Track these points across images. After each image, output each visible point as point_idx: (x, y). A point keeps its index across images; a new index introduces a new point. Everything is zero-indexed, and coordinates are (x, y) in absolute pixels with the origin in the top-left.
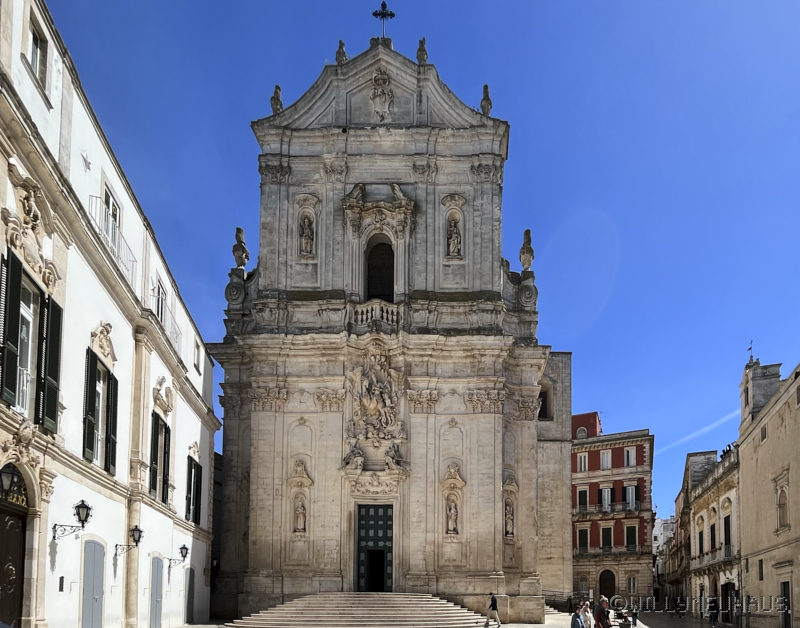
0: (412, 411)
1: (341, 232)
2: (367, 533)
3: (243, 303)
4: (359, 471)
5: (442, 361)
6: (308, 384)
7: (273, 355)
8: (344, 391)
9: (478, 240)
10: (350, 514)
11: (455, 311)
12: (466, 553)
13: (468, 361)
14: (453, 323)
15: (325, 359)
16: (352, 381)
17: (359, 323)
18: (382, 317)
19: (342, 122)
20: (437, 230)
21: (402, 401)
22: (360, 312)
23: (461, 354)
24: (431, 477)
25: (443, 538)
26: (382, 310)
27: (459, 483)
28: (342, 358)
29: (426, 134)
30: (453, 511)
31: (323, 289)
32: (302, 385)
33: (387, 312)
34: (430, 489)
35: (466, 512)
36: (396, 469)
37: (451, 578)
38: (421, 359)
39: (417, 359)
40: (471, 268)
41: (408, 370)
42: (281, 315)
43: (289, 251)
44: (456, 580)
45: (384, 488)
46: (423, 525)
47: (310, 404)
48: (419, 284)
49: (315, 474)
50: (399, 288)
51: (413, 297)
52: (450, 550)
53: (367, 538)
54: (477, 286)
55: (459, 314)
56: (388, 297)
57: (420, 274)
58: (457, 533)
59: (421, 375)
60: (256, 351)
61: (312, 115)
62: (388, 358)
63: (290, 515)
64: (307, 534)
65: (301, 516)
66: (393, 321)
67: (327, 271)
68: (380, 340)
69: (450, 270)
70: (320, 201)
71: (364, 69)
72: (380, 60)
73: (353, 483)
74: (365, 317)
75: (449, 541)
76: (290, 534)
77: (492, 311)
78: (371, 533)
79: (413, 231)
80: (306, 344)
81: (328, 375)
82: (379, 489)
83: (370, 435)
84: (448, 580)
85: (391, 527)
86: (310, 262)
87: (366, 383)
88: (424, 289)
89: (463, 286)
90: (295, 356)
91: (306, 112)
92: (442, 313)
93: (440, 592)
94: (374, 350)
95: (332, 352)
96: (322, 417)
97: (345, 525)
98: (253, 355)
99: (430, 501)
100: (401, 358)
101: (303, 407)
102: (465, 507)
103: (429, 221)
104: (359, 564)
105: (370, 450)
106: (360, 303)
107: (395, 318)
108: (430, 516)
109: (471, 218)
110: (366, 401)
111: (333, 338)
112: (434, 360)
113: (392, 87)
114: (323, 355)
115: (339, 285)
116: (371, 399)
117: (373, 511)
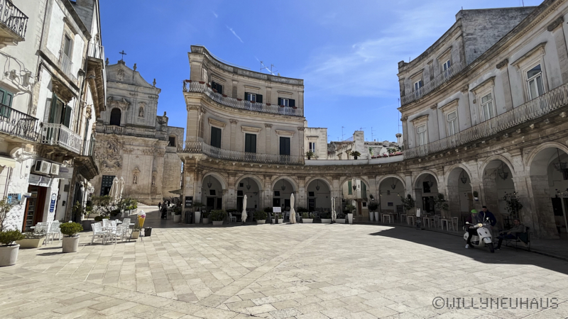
0: (124, 153)
4: (105, 167)
9: (149, 114)
10: (100, 178)
11: (141, 130)
12: (139, 188)
13: (143, 143)
14: (139, 134)
17: (108, 130)
18: (116, 130)
20: (136, 109)
21: (121, 151)
22: (108, 127)
23: (141, 142)
24: (129, 169)
26: (116, 128)
27: (138, 171)
28: (101, 138)
29: (134, 87)
30: (135, 178)
33: (118, 128)
34: (128, 172)
35: (139, 179)
36: (118, 168)
37: (134, 195)
38: (128, 141)
40: (146, 120)
41: (124, 143)
45: (113, 172)
48: (129, 122)
50: (122, 122)
51: (127, 125)
52: (134, 187)
53: (105, 184)
54: (148, 125)
56: (118, 124)
57: (129, 119)
58: (137, 184)
59: (128, 145)
62: (117, 140)
68: (115, 136)
72: (121, 66)
74: (110, 129)
77: (152, 131)
78: (107, 182)
79: (128, 108)
82: (111, 172)
87: (109, 145)
88: (131, 123)
89: (143, 124)
92: (136, 130)
94: (113, 138)
97: (98, 180)
99: (128, 175)
100: (122, 141)
103: (134, 107)
104: (102, 190)
105: (108, 162)
106: (108, 125)
107: (120, 130)
109: (148, 108)
110: (108, 149)
116: (110, 149)
117: (108, 177)
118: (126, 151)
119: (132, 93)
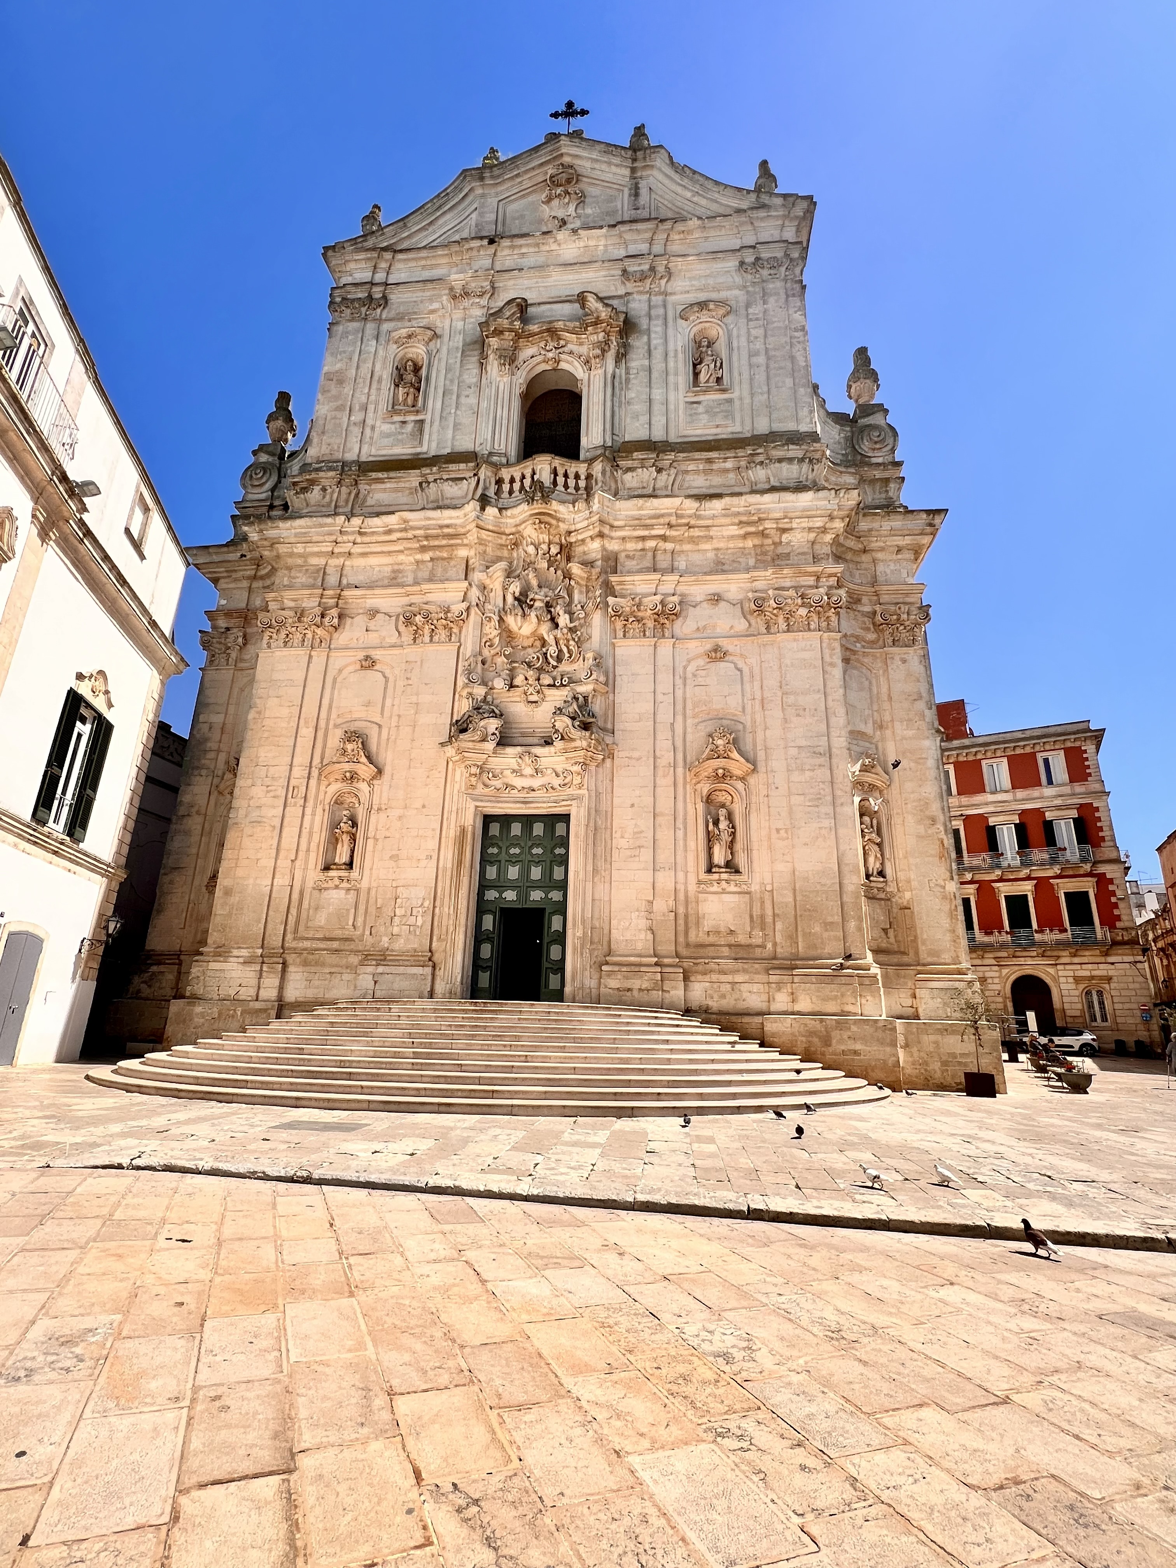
0: (620, 634)
1: (476, 371)
2: (502, 873)
3: (273, 490)
4: (490, 746)
5: (687, 547)
7: (318, 554)
8: (464, 605)
9: (761, 360)
10: (463, 831)
11: (715, 466)
12: (762, 917)
13: (749, 543)
14: (711, 487)
15: (427, 557)
16: (483, 588)
17: (505, 495)
18: (555, 483)
19: (489, 230)
20: (671, 354)
21: (597, 618)
22: (507, 479)
23: (734, 530)
24: (666, 757)
25: (699, 882)
26: (555, 472)
27: (738, 766)
28: (463, 553)
29: (646, 231)
30: (723, 825)
31: (432, 453)
32: (371, 603)
33: (566, 475)
34: (665, 782)
35: (756, 828)
36: (581, 739)
37: (723, 972)
38: (640, 546)
39: (631, 546)
40: (747, 401)
41: (612, 563)
42: (344, 496)
43: (371, 407)
44: (739, 978)
45: (550, 778)
46: (646, 855)
47: (386, 631)
48: (635, 431)
49: (388, 759)
50: (592, 439)
52: (721, 906)
53: (500, 885)
54: (762, 427)
55: (727, 471)
56: (568, 451)
57: (636, 417)
58: (737, 871)
59: (640, 571)
60: (282, 549)
61: (434, 232)
62: (566, 551)
63: (320, 837)
64: (355, 874)
65: (346, 838)
66: (577, 488)
67: (443, 427)
68: (549, 515)
69: (701, 409)
70: (436, 336)
71: (533, 168)
72: (562, 155)
73: (474, 770)
74: (517, 486)
75: (715, 888)
76: (314, 875)
77: (801, 460)
78: (513, 872)
79: (621, 356)
80: (389, 532)
81: (430, 580)
82: (536, 783)
83: (519, 680)
84: (714, 977)
85: (564, 861)
86: (411, 418)
87: (515, 589)
88: (647, 438)
89: (730, 430)
90: (364, 555)
91: (423, 229)
92: (687, 472)
93: (694, 1005)
94: (534, 535)
95: (444, 542)
96: (412, 652)
97: (448, 856)
98: (278, 557)
99: (665, 804)
100: (596, 545)
101: (372, 638)
102: (753, 817)
103: (654, 342)
104: (479, 937)
105: (519, 708)
106: (508, 465)
107: (582, 483)
108: (665, 836)
109: (743, 331)
110: (512, 620)
111: (448, 516)
112: (669, 546)
113: (581, 186)
114: (423, 549)
115: (465, 444)
116: (524, 615)
117: (516, 829)
118: (626, 620)
119: (633, 267)
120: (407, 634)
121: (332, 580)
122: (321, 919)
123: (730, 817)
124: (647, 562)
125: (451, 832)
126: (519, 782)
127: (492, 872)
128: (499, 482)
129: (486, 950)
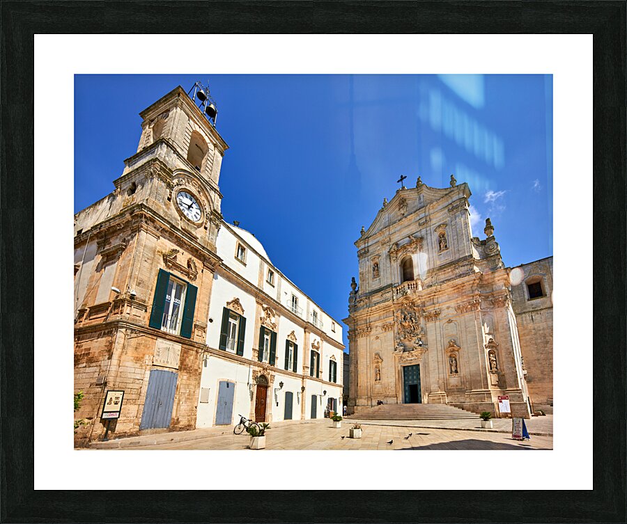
0: (427, 321)
1: (389, 263)
2: (408, 378)
3: (354, 302)
4: (402, 353)
5: (440, 296)
6: (379, 324)
8: (394, 322)
9: (456, 237)
10: (399, 371)
11: (446, 272)
12: (464, 382)
14: (445, 278)
16: (397, 317)
17: (399, 293)
19: (387, 225)
20: (433, 243)
21: (422, 319)
22: (399, 288)
23: (451, 289)
24: (440, 348)
25: (450, 376)
26: (409, 285)
27: (456, 348)
28: (392, 309)
29: (424, 210)
30: (454, 362)
31: (383, 286)
32: (376, 325)
33: (411, 285)
34: (440, 354)
35: (461, 362)
36: (419, 348)
37: (455, 395)
38: (429, 299)
39: (427, 299)
40: (453, 251)
41: (424, 304)
42: (367, 302)
44: (459, 396)
45: (415, 357)
46: (437, 371)
47: (379, 329)
49: (384, 358)
50: (416, 273)
52: (454, 381)
53: (408, 380)
54: (457, 257)
55: (448, 272)
56: (411, 279)
58: (457, 372)
59: (430, 305)
60: (358, 317)
61: (375, 230)
62: (413, 303)
65: (378, 374)
67: (384, 279)
68: (407, 297)
69: (441, 256)
70: (380, 256)
71: (394, 203)
72: (401, 196)
73: (400, 358)
74: (401, 290)
75: (453, 377)
76: (374, 382)
78: (410, 377)
79: (421, 249)
80: (377, 309)
81: (386, 317)
82: (412, 359)
83: (406, 337)
85: (420, 374)
87: (403, 316)
88: (429, 269)
89: (450, 260)
90: (373, 314)
91: (373, 230)
92: (439, 275)
93: (449, 402)
94: (406, 301)
95: (387, 308)
96: (385, 334)
97: (397, 376)
98: (357, 319)
99: (440, 359)
100: (419, 301)
101: (377, 332)
103: (429, 241)
104: (405, 391)
105: (407, 343)
107: (415, 286)
108: (441, 366)
109: (451, 230)
110: (404, 323)
111: (387, 303)
112: (436, 297)
113: (407, 202)
114: (384, 311)
115: (389, 283)
116: (406, 322)
117: (410, 368)
118: (428, 318)
119: (421, 221)
120: (384, 330)
121: (368, 321)
122: (376, 390)
123: (456, 360)
124: (432, 302)
125: (397, 371)
126: (409, 359)
127: (406, 378)
128: (397, 290)
129: (407, 394)
